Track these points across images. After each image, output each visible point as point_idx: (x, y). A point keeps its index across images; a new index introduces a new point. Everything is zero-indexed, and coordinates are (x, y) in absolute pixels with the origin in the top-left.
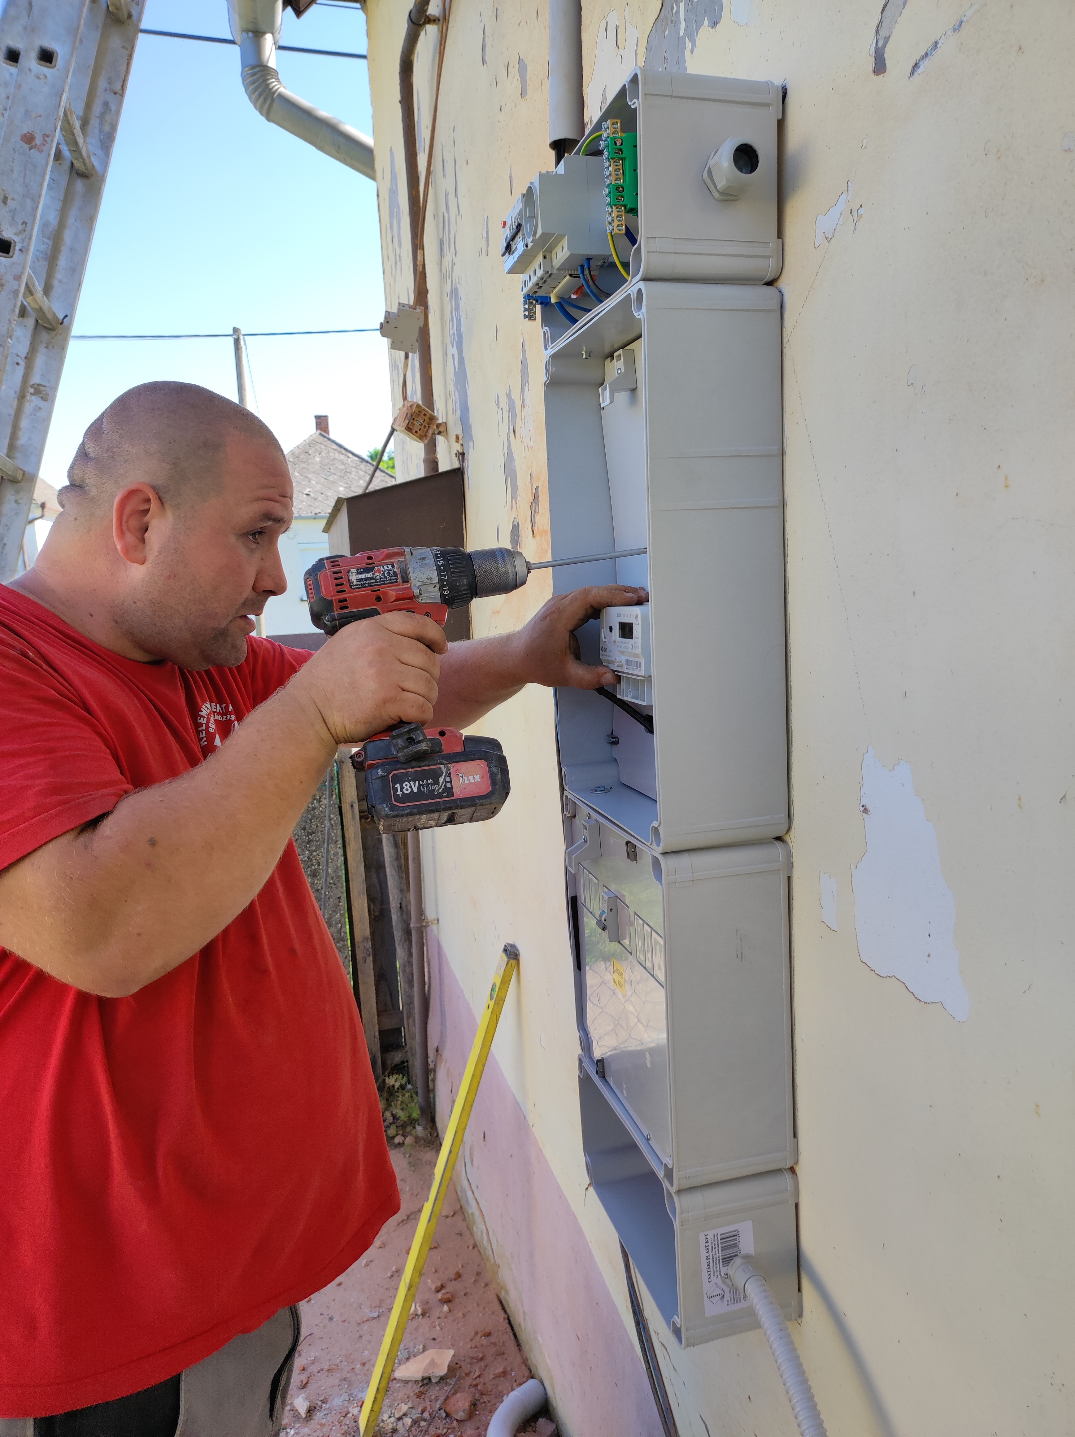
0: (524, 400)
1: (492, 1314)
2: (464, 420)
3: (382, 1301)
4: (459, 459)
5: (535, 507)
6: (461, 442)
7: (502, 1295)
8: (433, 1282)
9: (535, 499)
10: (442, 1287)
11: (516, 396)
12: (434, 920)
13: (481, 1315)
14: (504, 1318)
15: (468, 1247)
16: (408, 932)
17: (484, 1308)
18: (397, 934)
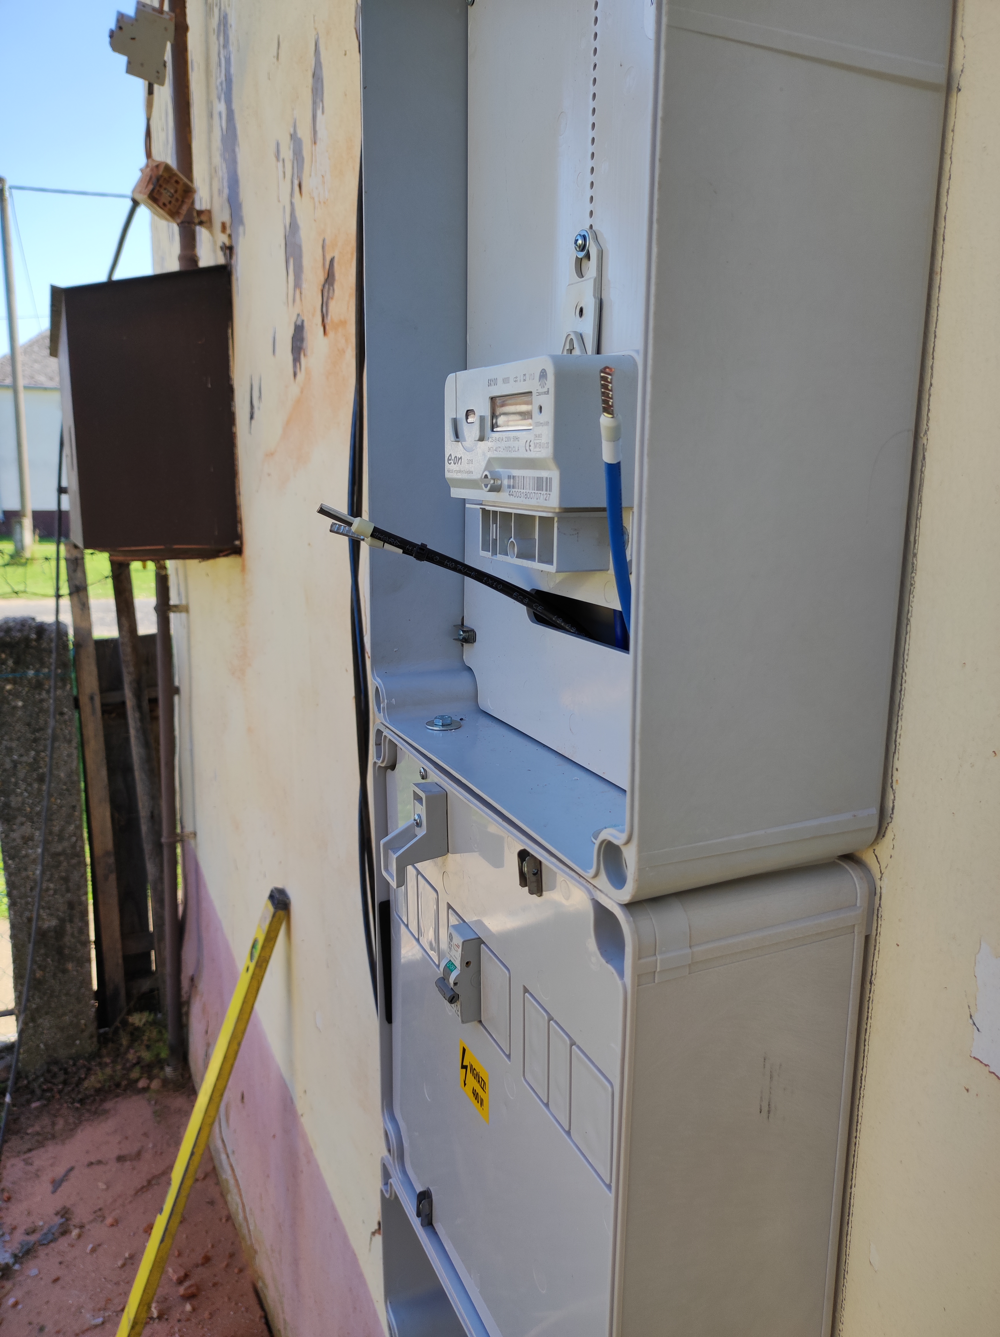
0: (315, 132)
1: (247, 1312)
2: (234, 203)
3: (109, 1300)
4: (225, 254)
5: (329, 289)
6: (228, 231)
7: (260, 1284)
8: (174, 1271)
9: (329, 279)
10: (186, 1276)
11: (304, 133)
12: (191, 834)
13: (232, 1313)
14: (261, 1317)
15: (221, 1220)
16: (159, 846)
17: (236, 1304)
18: (147, 847)
